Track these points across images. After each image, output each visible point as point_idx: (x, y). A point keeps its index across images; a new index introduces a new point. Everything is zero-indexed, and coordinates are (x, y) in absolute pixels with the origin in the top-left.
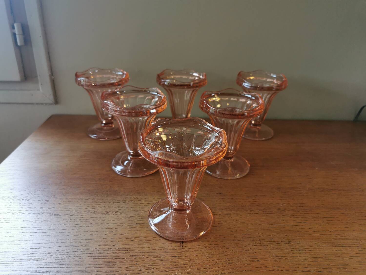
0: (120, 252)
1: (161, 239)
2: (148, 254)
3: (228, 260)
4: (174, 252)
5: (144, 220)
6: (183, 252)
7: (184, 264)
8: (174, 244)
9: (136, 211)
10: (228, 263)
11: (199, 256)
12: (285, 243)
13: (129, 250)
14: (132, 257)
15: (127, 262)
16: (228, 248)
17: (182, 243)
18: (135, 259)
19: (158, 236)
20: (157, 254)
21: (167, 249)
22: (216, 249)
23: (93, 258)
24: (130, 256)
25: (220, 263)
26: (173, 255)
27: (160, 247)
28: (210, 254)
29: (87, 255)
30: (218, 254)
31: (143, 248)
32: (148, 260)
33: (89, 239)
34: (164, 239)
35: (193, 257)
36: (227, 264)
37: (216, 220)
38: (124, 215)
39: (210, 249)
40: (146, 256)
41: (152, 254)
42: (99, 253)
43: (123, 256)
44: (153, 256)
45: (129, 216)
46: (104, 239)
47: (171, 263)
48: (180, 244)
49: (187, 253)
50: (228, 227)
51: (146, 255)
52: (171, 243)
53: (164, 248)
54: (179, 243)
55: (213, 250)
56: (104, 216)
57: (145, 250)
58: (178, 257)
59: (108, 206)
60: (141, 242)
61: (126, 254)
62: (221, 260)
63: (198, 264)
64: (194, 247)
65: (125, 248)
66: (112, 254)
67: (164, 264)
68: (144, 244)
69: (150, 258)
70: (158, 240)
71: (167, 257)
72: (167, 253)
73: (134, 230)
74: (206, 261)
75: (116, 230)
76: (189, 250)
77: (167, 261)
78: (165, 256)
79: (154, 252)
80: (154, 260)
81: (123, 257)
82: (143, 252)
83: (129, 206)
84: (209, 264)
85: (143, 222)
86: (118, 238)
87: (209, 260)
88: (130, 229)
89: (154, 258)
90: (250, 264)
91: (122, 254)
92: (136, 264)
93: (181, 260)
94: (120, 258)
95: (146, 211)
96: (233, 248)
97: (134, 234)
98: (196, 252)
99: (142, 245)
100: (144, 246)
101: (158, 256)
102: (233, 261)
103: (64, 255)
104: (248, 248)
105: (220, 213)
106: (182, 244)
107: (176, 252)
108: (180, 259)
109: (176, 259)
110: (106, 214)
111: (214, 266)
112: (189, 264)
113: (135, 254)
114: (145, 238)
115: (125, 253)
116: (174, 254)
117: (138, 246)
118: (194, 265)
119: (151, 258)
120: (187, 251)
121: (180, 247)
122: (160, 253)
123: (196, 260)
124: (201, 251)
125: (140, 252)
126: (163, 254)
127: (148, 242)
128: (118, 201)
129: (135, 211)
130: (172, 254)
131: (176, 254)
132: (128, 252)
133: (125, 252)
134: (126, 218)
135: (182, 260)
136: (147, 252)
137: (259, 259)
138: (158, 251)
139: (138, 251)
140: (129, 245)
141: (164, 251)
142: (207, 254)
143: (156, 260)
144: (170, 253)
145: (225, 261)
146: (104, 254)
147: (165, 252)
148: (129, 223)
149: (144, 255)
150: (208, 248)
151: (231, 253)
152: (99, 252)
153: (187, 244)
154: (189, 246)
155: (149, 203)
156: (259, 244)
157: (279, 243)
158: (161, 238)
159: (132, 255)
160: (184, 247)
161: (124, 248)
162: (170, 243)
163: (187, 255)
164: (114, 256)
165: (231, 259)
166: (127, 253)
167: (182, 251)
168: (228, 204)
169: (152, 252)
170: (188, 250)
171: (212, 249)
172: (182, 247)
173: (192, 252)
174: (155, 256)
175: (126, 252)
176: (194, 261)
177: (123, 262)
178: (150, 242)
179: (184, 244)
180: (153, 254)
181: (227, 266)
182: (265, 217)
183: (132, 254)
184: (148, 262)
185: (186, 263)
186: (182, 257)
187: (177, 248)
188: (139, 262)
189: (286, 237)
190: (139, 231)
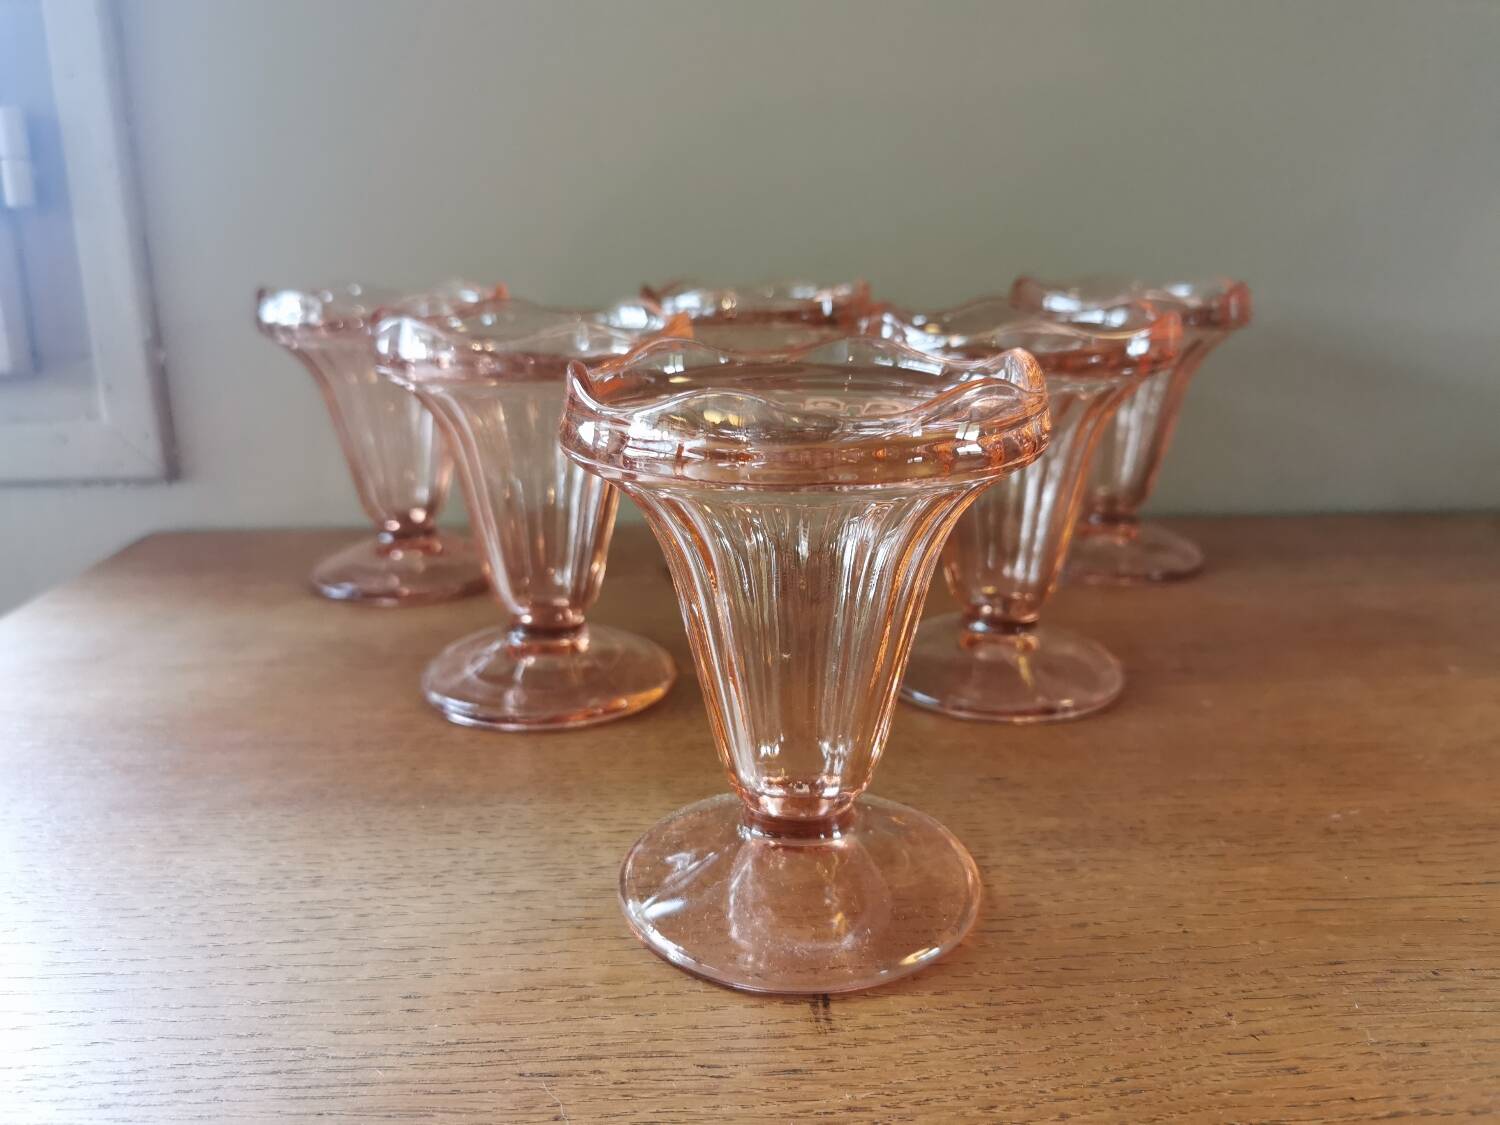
0: (456, 1058)
1: (700, 986)
2: (625, 1064)
3: (1113, 1077)
4: (782, 1050)
5: (597, 903)
6: (834, 1050)
7: (850, 1109)
8: (776, 1011)
9: (551, 866)
10: (1112, 1093)
11: (932, 1063)
12: (1414, 977)
13: (511, 1050)
14: (535, 1085)
15: (499, 1111)
16: (1099, 1019)
17: (820, 1004)
18: (549, 1093)
19: (682, 974)
20: (679, 1063)
21: (736, 1037)
22: (1025, 1026)
23: (294, 1093)
24: (517, 1077)
25: (1063, 1092)
26: (773, 1066)
27: (696, 1027)
28: (999, 1052)
29: (254, 1081)
30: (1048, 1049)
31: (596, 1034)
32: (629, 1092)
33: (275, 1003)
34: (715, 989)
35: (901, 1068)
36: (1107, 1096)
37: (1000, 889)
38: (484, 886)
39: (991, 1025)
40: (615, 1075)
41: (647, 1064)
42: (329, 1071)
43: (474, 1080)
44: (654, 1075)
45: (511, 888)
46: (362, 999)
47: (772, 1108)
48: (814, 1005)
49: (860, 1050)
50: (1077, 920)
51: (615, 1070)
52: (762, 1007)
53: (721, 1030)
54: (808, 1006)
55: (1010, 1029)
56: (371, 892)
57: (605, 1045)
58: (809, 1071)
59: (398, 851)
60: (580, 1004)
61: (492, 1069)
62: (1071, 1080)
63: (933, 1104)
64: (896, 1021)
65: (490, 1039)
66: (410, 1074)
67: (726, 1110)
68: (602, 1013)
69: (638, 1086)
70: (678, 994)
71: (745, 1074)
72: (737, 1057)
73: (541, 953)
74: (982, 1088)
75: (436, 952)
76: (871, 1034)
77: (740, 1096)
78: (734, 1070)
79: (662, 1054)
80: (665, 1095)
81: (474, 1086)
82: (592, 1058)
83: (510, 846)
84: (1002, 1102)
85: (589, 914)
86: (445, 989)
87: (1000, 1084)
88: (517, 949)
89: (662, 1085)
90: (1250, 1092)
91: (468, 1072)
92: (556, 1119)
93: (827, 1087)
94: (454, 1092)
95: (604, 864)
96: (1129, 1014)
97: (539, 970)
98: (911, 1044)
99: (590, 1021)
100: (598, 1025)
101: (686, 1072)
102: (1146, 1081)
103: (115, 1083)
104: (1218, 1013)
105: (1012, 859)
106: (821, 1010)
107: (792, 1050)
108: (823, 1081)
109: (798, 1083)
110: (384, 886)
111: (1033, 1111)
112: (877, 1107)
113: (548, 1068)
114: (601, 988)
115: (490, 1063)
116: (782, 1057)
117: (564, 1027)
118: (908, 1109)
119: (645, 1086)
120: (859, 1043)
121: (815, 1024)
122: (696, 1056)
123: (920, 1086)
124: (940, 1036)
125: (580, 1058)
126: (714, 1059)
127: (623, 1003)
128: (448, 825)
129: (544, 867)
130: (768, 1057)
131: (795, 1060)
132: (504, 1056)
133: (486, 1058)
134: (493, 898)
135: (833, 1086)
136: (621, 1056)
137: (1293, 1063)
138: (686, 1049)
139: (566, 1053)
140: (509, 1022)
141: (725, 1044)
142: (980, 1050)
143: (674, 1092)
144: (758, 1056)
145: (1095, 1085)
146: (359, 1076)
147: (728, 1050)
148: (509, 921)
149: (600, 1072)
150: (983, 1024)
151: (1124, 1043)
152: (332, 1064)
153: (857, 1006)
154: (864, 1018)
155: (623, 828)
156: (1271, 992)
157: (1384, 981)
158: (700, 983)
159: (532, 1075)
160: (836, 1023)
161: (481, 1039)
162: (756, 1006)
163: (859, 1062)
164: (421, 1082)
165: (1131, 1070)
166: (499, 1063)
167: (823, 1040)
168: (1051, 822)
169: (648, 1056)
170: (859, 1034)
171: (1003, 1028)
172: (823, 1023)
173: (890, 1042)
174: (667, 1072)
175: (496, 1056)
176: (911, 1092)
177: (475, 1112)
178: (634, 1002)
179: (835, 1009)
180: (658, 1062)
181: (1116, 1108)
182: (1264, 870)
183: (528, 1068)
184: (623, 1108)
185: (858, 1104)
186: (833, 1070)
187: (801, 1027)
188: (570, 1109)
189: (1409, 949)
190: (567, 956)
